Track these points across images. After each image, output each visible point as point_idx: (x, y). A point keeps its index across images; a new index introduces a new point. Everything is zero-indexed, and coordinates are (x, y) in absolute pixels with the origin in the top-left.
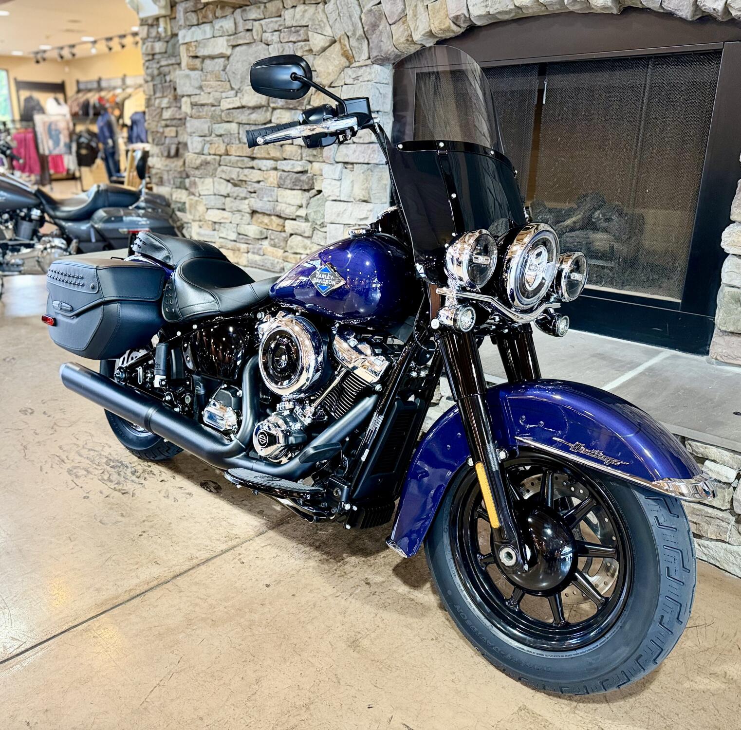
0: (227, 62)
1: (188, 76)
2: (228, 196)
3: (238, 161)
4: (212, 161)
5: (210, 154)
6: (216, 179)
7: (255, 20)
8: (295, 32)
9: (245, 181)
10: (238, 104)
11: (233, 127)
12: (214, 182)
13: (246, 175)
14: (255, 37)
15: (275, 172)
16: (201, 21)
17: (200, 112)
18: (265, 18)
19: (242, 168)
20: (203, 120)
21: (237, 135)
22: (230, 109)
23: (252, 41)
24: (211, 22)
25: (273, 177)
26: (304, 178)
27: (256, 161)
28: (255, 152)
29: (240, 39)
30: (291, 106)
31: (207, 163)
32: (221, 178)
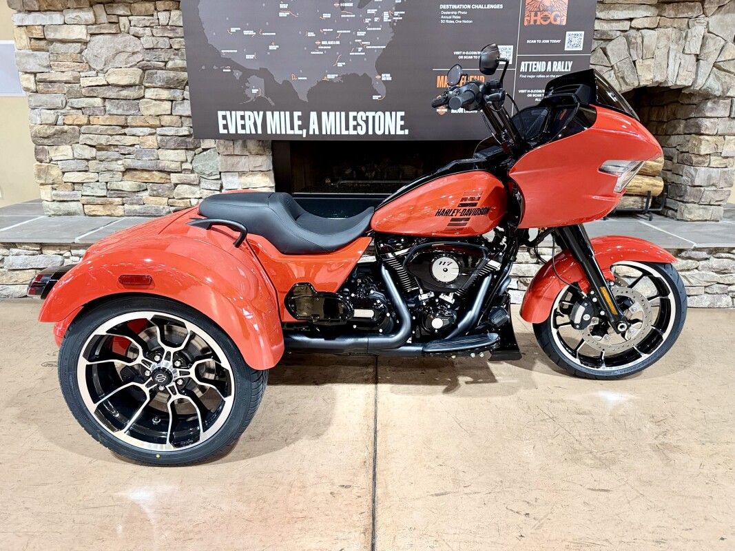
0: (85, 47)
1: (29, 55)
2: (94, 158)
3: (106, 129)
4: (71, 131)
5: (64, 124)
6: (76, 146)
7: (120, 16)
8: (171, 30)
9: (116, 146)
10: (106, 83)
11: (98, 101)
12: (73, 149)
13: (116, 141)
14: (122, 30)
15: (154, 137)
16: (45, 9)
17: (49, 88)
18: (132, 15)
19: (111, 135)
20: (53, 95)
21: (101, 108)
22: (92, 86)
23: (119, 32)
24: (62, 11)
25: (152, 141)
27: (129, 129)
28: (128, 120)
29: (105, 28)
30: (172, 86)
31: (63, 132)
32: (85, 144)
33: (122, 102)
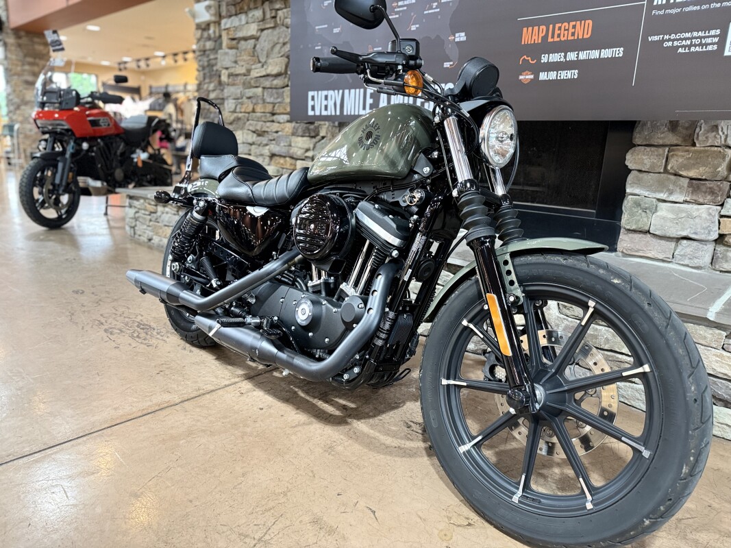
0: (257, 42)
1: (226, 54)
2: (253, 143)
3: (262, 116)
4: (243, 118)
5: (241, 112)
6: (245, 131)
7: (278, 10)
9: (267, 132)
10: (264, 73)
11: (260, 91)
12: (243, 134)
13: (268, 127)
14: (279, 22)
15: (289, 124)
16: (238, 12)
17: (235, 80)
18: (286, 8)
19: (265, 122)
20: (237, 87)
21: (261, 97)
22: (257, 77)
23: (277, 25)
24: (246, 13)
25: (288, 128)
26: (312, 127)
27: (276, 116)
28: (276, 108)
29: (268, 23)
31: (239, 119)
32: (249, 130)
33: (274, 91)
